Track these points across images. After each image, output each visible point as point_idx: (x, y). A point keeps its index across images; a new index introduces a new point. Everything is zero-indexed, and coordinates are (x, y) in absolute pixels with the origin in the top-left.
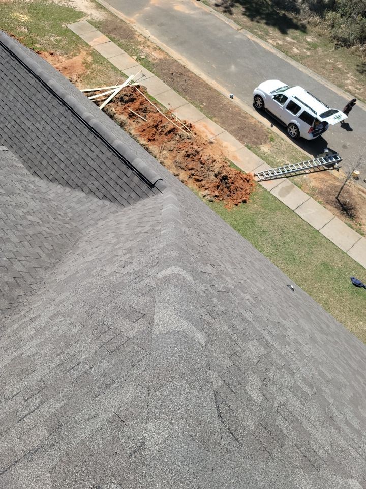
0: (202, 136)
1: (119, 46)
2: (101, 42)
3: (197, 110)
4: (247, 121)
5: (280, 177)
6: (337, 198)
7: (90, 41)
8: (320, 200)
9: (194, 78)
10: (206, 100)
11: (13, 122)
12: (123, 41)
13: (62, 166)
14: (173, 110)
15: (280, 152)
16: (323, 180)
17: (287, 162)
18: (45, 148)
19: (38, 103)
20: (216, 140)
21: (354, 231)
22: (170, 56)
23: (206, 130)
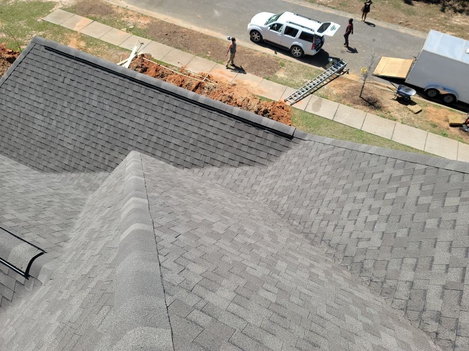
0: (224, 81)
1: (104, 23)
2: (85, 25)
3: (205, 60)
4: (254, 55)
5: (306, 95)
6: (360, 97)
7: (74, 27)
8: (348, 103)
9: (187, 32)
10: (209, 49)
11: (106, 126)
12: (104, 18)
13: (181, 150)
14: (185, 67)
15: (295, 74)
16: (341, 86)
17: (305, 80)
18: (154, 139)
19: (130, 99)
20: (236, 81)
21: (387, 120)
22: (156, 19)
23: (223, 76)
